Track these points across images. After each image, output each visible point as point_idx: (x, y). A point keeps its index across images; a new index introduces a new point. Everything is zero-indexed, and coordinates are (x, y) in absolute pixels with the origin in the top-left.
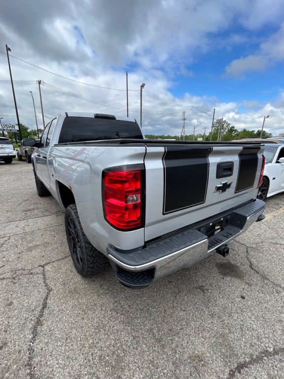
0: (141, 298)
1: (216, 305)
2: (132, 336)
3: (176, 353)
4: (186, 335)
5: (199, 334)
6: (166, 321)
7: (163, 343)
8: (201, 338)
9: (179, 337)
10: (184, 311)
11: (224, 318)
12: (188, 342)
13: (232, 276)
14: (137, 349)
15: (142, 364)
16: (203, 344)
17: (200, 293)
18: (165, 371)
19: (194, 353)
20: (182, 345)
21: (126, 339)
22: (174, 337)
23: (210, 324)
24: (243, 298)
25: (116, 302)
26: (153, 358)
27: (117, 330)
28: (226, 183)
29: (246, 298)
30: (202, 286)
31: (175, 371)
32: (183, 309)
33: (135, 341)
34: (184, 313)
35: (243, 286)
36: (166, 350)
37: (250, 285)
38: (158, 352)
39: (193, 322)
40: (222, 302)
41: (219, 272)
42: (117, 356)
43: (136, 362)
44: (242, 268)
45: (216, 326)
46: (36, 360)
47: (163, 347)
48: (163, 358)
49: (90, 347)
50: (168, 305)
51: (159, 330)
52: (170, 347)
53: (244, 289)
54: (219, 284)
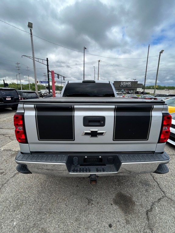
0: (56, 185)
1: (87, 216)
2: (35, 199)
3: (40, 221)
4: (54, 217)
5: (59, 222)
6: (53, 203)
7: (41, 212)
8: (57, 225)
9: (49, 215)
10: (66, 205)
11: (82, 227)
12: (50, 221)
13: (121, 207)
14: (30, 206)
15: (25, 213)
16: (55, 228)
17: (86, 202)
18: (28, 224)
19: (46, 228)
20: (47, 220)
21: (32, 199)
22: (48, 213)
23: (70, 222)
24: (110, 226)
25: (46, 181)
26: (30, 215)
27: (33, 193)
28: (97, 131)
29: (112, 228)
30: (92, 200)
31: (31, 227)
32: (67, 204)
33: (33, 202)
34: (65, 206)
35: (120, 220)
36: (38, 216)
37: (128, 222)
38: (35, 214)
39: (64, 215)
40: (92, 217)
41: (113, 199)
42: (22, 202)
43: (24, 211)
44: (137, 208)
45: (71, 227)
46: (6, 185)
47: (39, 213)
48: (34, 218)
49: (20, 192)
50: (62, 197)
51: (46, 205)
52: (41, 216)
53: (119, 221)
54: (104, 206)
